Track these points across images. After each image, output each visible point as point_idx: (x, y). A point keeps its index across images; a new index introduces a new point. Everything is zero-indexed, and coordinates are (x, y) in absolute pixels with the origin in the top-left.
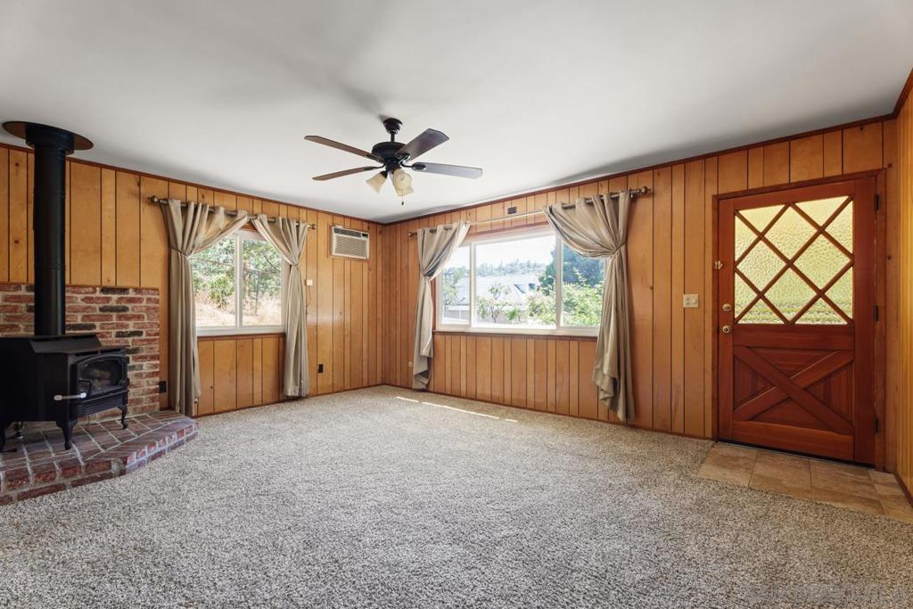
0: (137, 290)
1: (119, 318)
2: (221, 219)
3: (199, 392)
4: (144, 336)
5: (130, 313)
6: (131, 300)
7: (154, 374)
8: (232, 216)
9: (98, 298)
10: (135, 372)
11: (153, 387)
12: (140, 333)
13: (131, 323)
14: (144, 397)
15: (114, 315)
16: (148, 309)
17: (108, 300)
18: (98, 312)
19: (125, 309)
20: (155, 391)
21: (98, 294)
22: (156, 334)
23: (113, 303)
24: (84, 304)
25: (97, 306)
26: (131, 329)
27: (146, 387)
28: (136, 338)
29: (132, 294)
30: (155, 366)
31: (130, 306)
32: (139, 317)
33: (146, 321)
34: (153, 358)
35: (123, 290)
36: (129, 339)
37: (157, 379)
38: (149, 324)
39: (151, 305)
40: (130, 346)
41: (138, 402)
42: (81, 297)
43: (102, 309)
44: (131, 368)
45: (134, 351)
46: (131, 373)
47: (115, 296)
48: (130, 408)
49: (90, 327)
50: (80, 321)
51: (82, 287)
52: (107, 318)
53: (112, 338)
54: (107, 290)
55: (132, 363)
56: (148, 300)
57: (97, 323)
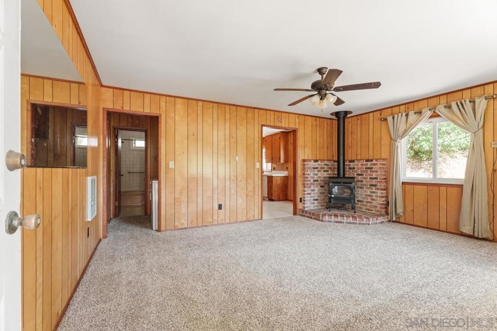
0: (377, 160)
1: (370, 171)
2: (412, 117)
3: (400, 210)
4: (378, 180)
5: (374, 170)
6: (374, 164)
7: (382, 197)
8: (420, 113)
9: (365, 164)
10: (375, 194)
11: (382, 202)
12: (377, 178)
13: (374, 174)
14: (378, 206)
15: (369, 170)
16: (380, 168)
17: (367, 164)
18: (365, 169)
19: (372, 168)
20: (383, 204)
21: (365, 163)
22: (383, 179)
23: (369, 166)
24: (361, 166)
25: (364, 167)
26: (374, 176)
27: (379, 202)
28: (376, 180)
29: (374, 162)
30: (382, 193)
31: (374, 167)
32: (377, 171)
34: (381, 189)
35: (372, 160)
36: (374, 181)
37: (384, 199)
38: (380, 174)
39: (381, 166)
40: (374, 183)
41: (376, 207)
42: (360, 164)
43: (366, 168)
44: (374, 192)
45: (375, 186)
46: (374, 195)
47: (369, 163)
48: (374, 209)
49: (362, 175)
50: (360, 173)
51: (361, 160)
52: (367, 172)
53: (369, 179)
54: (367, 161)
55: (374, 190)
56: (380, 164)
57: (364, 174)
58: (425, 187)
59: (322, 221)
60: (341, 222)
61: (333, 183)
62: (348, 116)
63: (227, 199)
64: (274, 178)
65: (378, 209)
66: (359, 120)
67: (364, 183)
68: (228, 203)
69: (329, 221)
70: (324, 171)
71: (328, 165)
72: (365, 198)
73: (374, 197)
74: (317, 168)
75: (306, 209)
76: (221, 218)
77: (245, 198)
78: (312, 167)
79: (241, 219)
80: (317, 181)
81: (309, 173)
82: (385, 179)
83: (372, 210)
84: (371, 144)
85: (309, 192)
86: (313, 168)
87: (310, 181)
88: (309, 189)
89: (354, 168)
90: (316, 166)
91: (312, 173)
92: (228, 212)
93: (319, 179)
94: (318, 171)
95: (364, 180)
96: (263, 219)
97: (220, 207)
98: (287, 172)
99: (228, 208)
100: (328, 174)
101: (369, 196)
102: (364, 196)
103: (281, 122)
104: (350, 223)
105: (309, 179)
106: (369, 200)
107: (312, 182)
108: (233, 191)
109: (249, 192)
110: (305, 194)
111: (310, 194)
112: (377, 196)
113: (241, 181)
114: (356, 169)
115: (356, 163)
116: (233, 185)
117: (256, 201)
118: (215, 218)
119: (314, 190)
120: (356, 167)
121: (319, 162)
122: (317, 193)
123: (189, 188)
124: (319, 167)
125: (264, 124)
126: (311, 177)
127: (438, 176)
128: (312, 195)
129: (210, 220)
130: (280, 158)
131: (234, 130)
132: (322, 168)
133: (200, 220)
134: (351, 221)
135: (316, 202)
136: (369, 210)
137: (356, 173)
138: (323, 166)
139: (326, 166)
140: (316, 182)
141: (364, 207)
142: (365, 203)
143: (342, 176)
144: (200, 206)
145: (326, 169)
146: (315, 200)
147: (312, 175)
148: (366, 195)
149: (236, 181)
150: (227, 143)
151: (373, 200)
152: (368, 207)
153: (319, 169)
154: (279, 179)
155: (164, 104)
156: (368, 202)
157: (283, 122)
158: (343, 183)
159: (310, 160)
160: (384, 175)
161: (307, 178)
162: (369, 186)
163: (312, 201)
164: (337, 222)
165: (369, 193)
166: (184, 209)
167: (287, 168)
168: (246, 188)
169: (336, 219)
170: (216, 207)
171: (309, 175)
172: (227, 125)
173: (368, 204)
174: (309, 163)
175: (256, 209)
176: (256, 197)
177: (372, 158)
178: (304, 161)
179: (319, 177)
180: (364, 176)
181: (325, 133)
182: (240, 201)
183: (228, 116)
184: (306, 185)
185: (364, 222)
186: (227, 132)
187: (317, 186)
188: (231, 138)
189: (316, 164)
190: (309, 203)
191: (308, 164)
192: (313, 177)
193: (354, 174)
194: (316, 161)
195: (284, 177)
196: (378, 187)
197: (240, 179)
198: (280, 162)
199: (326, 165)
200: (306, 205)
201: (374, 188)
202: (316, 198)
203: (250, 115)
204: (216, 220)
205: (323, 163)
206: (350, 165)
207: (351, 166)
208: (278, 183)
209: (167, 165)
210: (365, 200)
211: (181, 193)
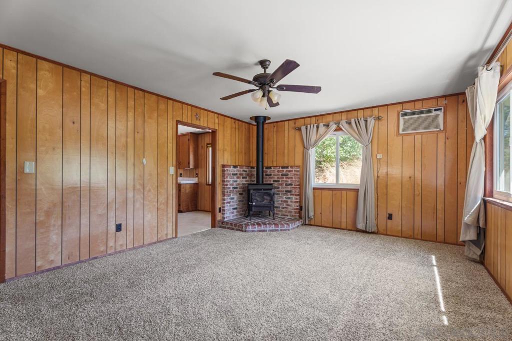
0: (291, 167)
2: (322, 129)
3: (311, 214)
4: (293, 186)
5: (289, 176)
6: (290, 171)
7: (296, 202)
8: (327, 126)
9: (281, 171)
11: (296, 207)
12: (291, 185)
13: (289, 180)
14: (293, 211)
15: (285, 177)
16: (295, 175)
17: (283, 171)
18: (281, 176)
19: (287, 175)
20: (297, 209)
21: (281, 169)
22: (297, 185)
23: (284, 173)
24: (277, 173)
25: (280, 174)
26: (289, 183)
27: (294, 207)
29: (290, 169)
30: (297, 199)
31: (289, 173)
32: (292, 178)
33: (294, 179)
34: (296, 195)
35: (287, 167)
36: (289, 187)
37: (298, 204)
38: (295, 181)
39: (296, 173)
40: (289, 190)
41: (291, 212)
42: (276, 170)
43: (282, 175)
44: (289, 198)
45: (290, 191)
46: (289, 200)
47: (285, 170)
48: (289, 214)
49: (278, 181)
50: (276, 179)
51: (277, 166)
52: (283, 178)
53: (284, 186)
54: (283, 167)
55: (289, 196)
56: (295, 171)
57: (280, 180)
58: (331, 192)
59: (245, 231)
60: (264, 231)
61: (254, 190)
62: (267, 122)
63: (130, 216)
64: (182, 186)
65: (293, 214)
66: (275, 128)
67: (280, 189)
68: (130, 222)
69: (253, 231)
70: (243, 178)
71: (246, 171)
72: (281, 204)
73: (289, 203)
74: (236, 174)
75: (226, 220)
76: (120, 243)
77: (155, 213)
78: (232, 173)
79: (149, 240)
80: (236, 188)
81: (229, 179)
82: (299, 185)
83: (287, 216)
84: (286, 151)
85: (229, 200)
86: (233, 174)
87: (229, 188)
88: (229, 197)
89: (271, 175)
90: (235, 173)
91: (231, 180)
92: (130, 234)
93: (238, 186)
94: (238, 178)
95: (280, 186)
96: (178, 236)
97: (119, 228)
98: (197, 179)
99: (130, 227)
100: (247, 181)
101: (285, 201)
102: (280, 202)
103: (199, 120)
104: (272, 231)
105: (228, 186)
106: (285, 206)
107: (231, 189)
108: (138, 205)
109: (161, 204)
110: (224, 203)
111: (229, 203)
112: (291, 202)
113: (150, 190)
114: (272, 176)
115: (273, 169)
116: (139, 197)
117: (170, 215)
118: (111, 243)
119: (233, 199)
120: (272, 174)
121: (238, 169)
122: (236, 202)
123: (65, 204)
124: (238, 173)
125: (179, 119)
126: (231, 185)
127: (340, 182)
128: (231, 204)
129: (102, 248)
130: (189, 163)
131: (140, 122)
132: (240, 174)
133: (85, 250)
134: (274, 228)
135: (235, 211)
136: (284, 215)
137: (272, 180)
138: (242, 173)
139: (244, 173)
140: (235, 190)
141: (280, 213)
142: (281, 209)
143: (261, 183)
144: (85, 230)
145: (244, 176)
146: (234, 209)
147: (231, 182)
148: (282, 201)
149: (142, 190)
150: (130, 140)
151: (288, 205)
152: (284, 213)
153: (238, 175)
154: (188, 187)
156: (283, 208)
157: (202, 120)
158: (264, 190)
159: (229, 166)
160: (298, 181)
161: (227, 185)
162: (284, 192)
163: (232, 211)
164: (260, 231)
165: (285, 199)
166: (55, 238)
167: (197, 174)
168: (156, 200)
169: (260, 227)
170: (113, 228)
171: (229, 181)
173: (284, 210)
174: (229, 169)
175: (170, 225)
176: (170, 210)
177: (287, 165)
178: (224, 166)
179: (238, 184)
180: (280, 182)
181: (243, 136)
182: (148, 217)
183: (131, 103)
184: (226, 194)
185: (285, 228)
186: (131, 124)
187: (236, 194)
188: (136, 133)
189: (235, 170)
190: (228, 212)
191: (228, 170)
192: (233, 185)
193: (271, 181)
194: (235, 167)
195: (194, 184)
196: (293, 193)
197: (148, 188)
198: (189, 167)
199: (244, 171)
200: (225, 216)
201: (289, 193)
202: (235, 207)
203: (162, 106)
204: (112, 246)
205: (242, 170)
206: (267, 172)
207: (268, 173)
208: (187, 191)
210: (281, 206)
211: (48, 214)
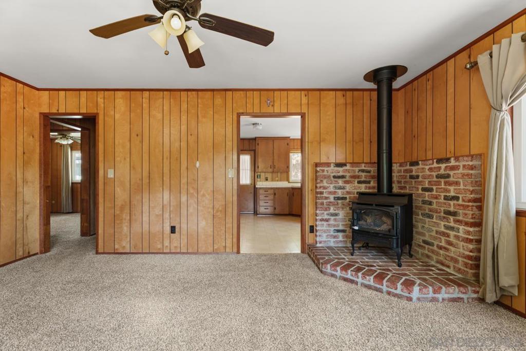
0: (457, 158)
1: (446, 183)
4: (460, 202)
5: (451, 179)
6: (453, 168)
9: (435, 168)
10: (454, 233)
11: (467, 253)
12: (457, 198)
13: (452, 188)
14: (460, 259)
15: (443, 181)
16: (463, 175)
17: (440, 168)
18: (435, 179)
19: (448, 176)
20: (469, 258)
21: (435, 165)
22: (469, 201)
23: (442, 172)
24: (429, 173)
25: (434, 174)
26: (452, 194)
27: (461, 250)
28: (455, 202)
29: (453, 162)
30: (468, 233)
31: (452, 173)
32: (457, 183)
33: (462, 187)
34: (467, 224)
35: (448, 160)
36: (452, 203)
37: (471, 246)
38: (463, 189)
39: (466, 172)
40: (452, 209)
41: (456, 261)
42: (427, 167)
43: (437, 177)
44: (452, 228)
45: (454, 214)
46: (452, 233)
47: (443, 166)
48: (451, 264)
49: (430, 190)
50: (427, 186)
51: (426, 160)
52: (439, 183)
53: (442, 200)
54: (440, 161)
55: (452, 224)
56: (464, 166)
57: (434, 188)
59: (323, 272)
60: (352, 281)
63: (184, 220)
65: (460, 266)
66: (430, 82)
67: (434, 206)
68: (184, 226)
69: (333, 275)
70: (359, 182)
71: (369, 172)
72: (435, 238)
73: (452, 239)
74: (343, 177)
75: (318, 245)
76: (175, 245)
77: (210, 221)
78: (332, 175)
79: (204, 249)
80: (344, 198)
81: (325, 184)
82: (475, 200)
83: (448, 267)
84: (450, 125)
85: (326, 217)
86: (334, 177)
87: (326, 198)
88: (326, 213)
89: (418, 177)
90: (341, 174)
91: (332, 186)
92: (184, 237)
93: (348, 196)
94: (347, 182)
95: (435, 201)
96: (241, 252)
97: (173, 230)
99: (184, 232)
100: (370, 188)
101: (444, 234)
102: (434, 234)
103: (273, 106)
104: (369, 287)
105: (325, 195)
106: (443, 244)
107: (332, 200)
108: (191, 210)
109: (217, 211)
110: (316, 220)
111: (327, 220)
112: (457, 237)
113: (204, 195)
114: (420, 179)
115: (421, 166)
116: (192, 202)
117: (229, 225)
118: (167, 243)
119: (336, 215)
120: (421, 174)
121: (348, 167)
122: (344, 220)
123: (133, 203)
124: (348, 175)
125: (241, 111)
126: (330, 193)
128: (332, 222)
129: (159, 246)
131: (193, 123)
132: (354, 177)
133: (146, 244)
134: (372, 283)
135: (340, 234)
136: (443, 264)
137: (420, 187)
138: (357, 173)
139: (363, 174)
140: (340, 201)
141: (435, 257)
142: (435, 248)
143: (385, 192)
144: (146, 226)
145: (363, 179)
146: (338, 231)
147: (331, 189)
148: (437, 232)
149: (196, 195)
150: (184, 144)
151: (450, 243)
152: (441, 258)
153: (347, 179)
155: (102, 100)
156: (441, 248)
157: (277, 105)
158: (376, 205)
159: (328, 165)
160: (472, 192)
161: (321, 193)
162: (442, 214)
163: (332, 233)
164: (345, 280)
165: (443, 229)
166: (125, 229)
168: (211, 206)
169: (344, 272)
170: (168, 229)
171: (325, 188)
172: (184, 118)
173: (442, 252)
174: (326, 169)
175: (229, 236)
176: (229, 220)
177: (448, 155)
178: (317, 165)
179: (348, 193)
180: (434, 193)
181: (366, 115)
182: (203, 224)
183: (184, 106)
184: (319, 206)
186: (184, 127)
187: (343, 208)
188: (189, 136)
189: (341, 171)
190: (325, 235)
191: (323, 171)
192: (335, 193)
193: (418, 189)
194: (339, 165)
196: (460, 218)
197: (202, 193)
199: (363, 171)
200: (318, 239)
201: (452, 218)
202: (341, 228)
203: (219, 101)
204: (167, 246)
205: (357, 169)
206: (411, 171)
207: (414, 173)
209: (105, 173)
210: (436, 243)
211: (122, 208)
